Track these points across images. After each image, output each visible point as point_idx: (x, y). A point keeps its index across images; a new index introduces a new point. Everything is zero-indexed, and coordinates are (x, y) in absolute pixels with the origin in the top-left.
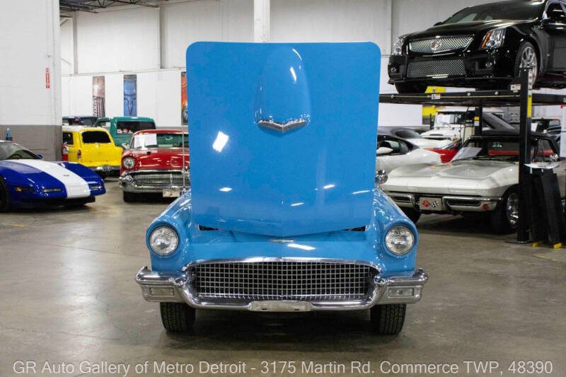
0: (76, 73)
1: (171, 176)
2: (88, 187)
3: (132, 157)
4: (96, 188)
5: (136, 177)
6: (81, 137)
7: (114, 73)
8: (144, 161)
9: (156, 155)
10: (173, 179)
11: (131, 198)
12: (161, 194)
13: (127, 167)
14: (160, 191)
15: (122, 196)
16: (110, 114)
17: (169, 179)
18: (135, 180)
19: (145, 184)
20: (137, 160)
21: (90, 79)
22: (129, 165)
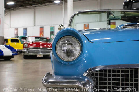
0: (10, 27)
1: (40, 50)
2: (11, 52)
3: (27, 43)
4: (14, 53)
5: (28, 50)
6: (10, 41)
7: (21, 27)
8: (31, 45)
9: (35, 43)
10: (41, 51)
11: (26, 57)
12: (36, 56)
13: (25, 47)
14: (36, 55)
15: (23, 57)
16: (19, 35)
17: (39, 51)
18: (28, 51)
19: (31, 52)
20: (29, 44)
21: (14, 29)
22: (26, 46)
